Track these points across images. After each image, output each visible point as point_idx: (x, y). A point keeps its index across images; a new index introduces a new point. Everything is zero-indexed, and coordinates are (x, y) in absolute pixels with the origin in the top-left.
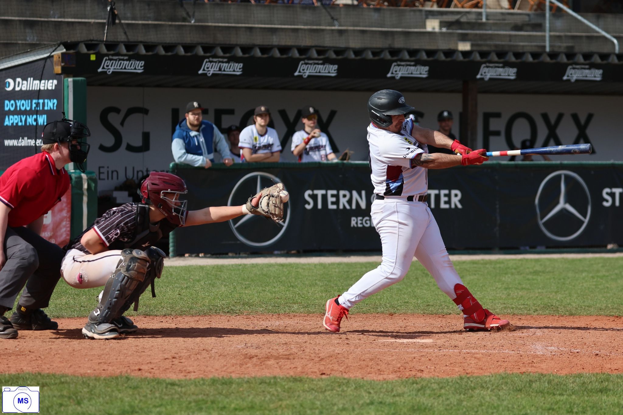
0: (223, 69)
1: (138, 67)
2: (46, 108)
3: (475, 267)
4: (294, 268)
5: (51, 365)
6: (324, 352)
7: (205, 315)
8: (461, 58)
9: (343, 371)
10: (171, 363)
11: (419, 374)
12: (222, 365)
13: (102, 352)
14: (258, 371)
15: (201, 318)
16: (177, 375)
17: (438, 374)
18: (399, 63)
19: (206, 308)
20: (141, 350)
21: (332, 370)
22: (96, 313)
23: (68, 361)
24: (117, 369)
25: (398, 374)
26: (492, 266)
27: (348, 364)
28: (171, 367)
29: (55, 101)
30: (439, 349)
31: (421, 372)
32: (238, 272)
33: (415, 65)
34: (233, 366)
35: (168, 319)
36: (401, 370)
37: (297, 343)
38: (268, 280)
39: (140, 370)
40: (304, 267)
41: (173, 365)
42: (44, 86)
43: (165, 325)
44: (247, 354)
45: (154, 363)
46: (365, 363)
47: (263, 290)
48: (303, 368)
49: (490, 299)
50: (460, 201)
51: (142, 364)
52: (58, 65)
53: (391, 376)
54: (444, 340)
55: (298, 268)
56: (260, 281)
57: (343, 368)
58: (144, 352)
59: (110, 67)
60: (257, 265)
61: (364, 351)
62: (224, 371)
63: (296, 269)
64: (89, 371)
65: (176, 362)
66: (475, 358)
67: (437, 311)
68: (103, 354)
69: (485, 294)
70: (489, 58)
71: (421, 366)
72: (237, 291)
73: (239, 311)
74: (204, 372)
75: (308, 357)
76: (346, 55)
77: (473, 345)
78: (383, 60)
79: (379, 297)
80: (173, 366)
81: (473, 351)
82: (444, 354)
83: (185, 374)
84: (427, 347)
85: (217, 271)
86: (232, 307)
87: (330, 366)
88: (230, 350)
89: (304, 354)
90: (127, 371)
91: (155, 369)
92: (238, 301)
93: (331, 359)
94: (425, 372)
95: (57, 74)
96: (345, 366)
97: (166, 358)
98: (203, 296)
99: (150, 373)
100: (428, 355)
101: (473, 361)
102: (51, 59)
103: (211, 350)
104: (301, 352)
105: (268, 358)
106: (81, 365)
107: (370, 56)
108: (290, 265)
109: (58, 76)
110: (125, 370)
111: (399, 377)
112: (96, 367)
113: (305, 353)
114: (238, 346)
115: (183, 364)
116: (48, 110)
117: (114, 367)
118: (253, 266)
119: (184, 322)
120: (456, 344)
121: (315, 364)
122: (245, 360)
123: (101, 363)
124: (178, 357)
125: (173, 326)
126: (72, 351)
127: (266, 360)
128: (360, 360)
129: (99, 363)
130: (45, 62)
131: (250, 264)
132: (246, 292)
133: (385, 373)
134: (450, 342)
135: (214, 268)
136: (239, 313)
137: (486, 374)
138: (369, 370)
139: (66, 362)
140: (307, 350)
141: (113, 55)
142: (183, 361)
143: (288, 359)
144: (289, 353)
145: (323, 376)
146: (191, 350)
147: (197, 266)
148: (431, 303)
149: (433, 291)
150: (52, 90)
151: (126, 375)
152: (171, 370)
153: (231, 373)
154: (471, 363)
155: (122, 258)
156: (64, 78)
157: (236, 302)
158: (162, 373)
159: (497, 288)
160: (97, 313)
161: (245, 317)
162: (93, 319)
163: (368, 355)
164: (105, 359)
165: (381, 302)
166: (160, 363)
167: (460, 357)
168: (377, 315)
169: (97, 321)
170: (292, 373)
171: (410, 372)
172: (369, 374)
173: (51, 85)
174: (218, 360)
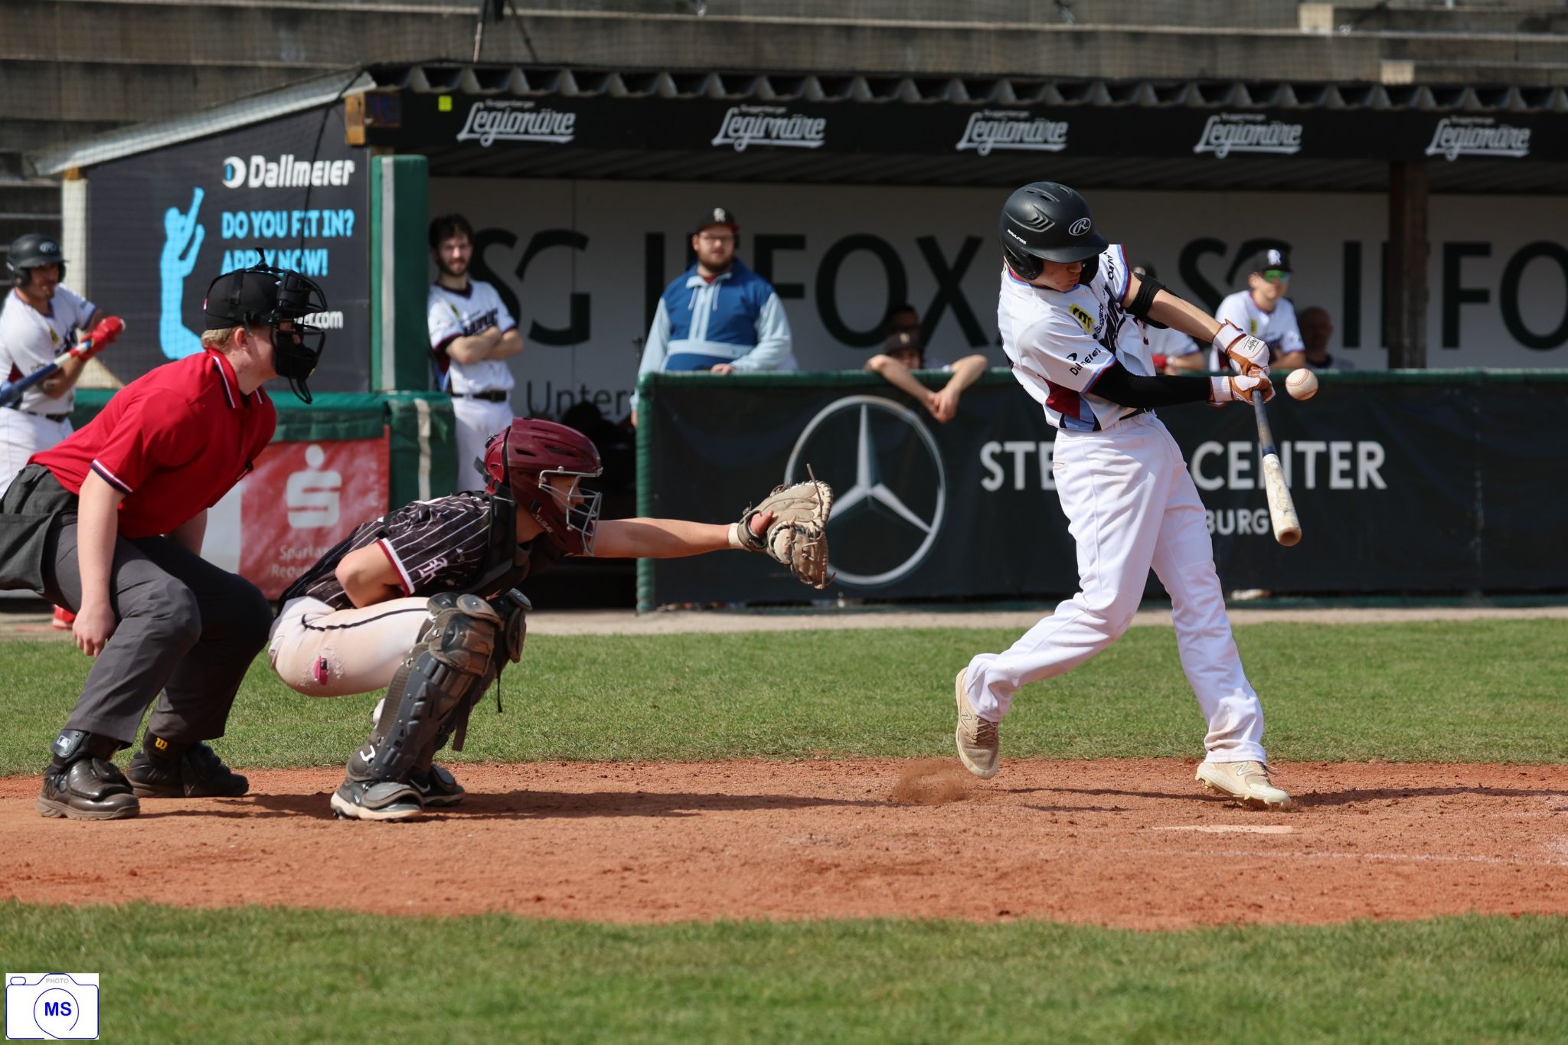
0: (774, 134)
1: (559, 128)
2: (326, 233)
3: (1417, 641)
4: (952, 640)
5: (315, 887)
6: (1009, 858)
7: (716, 760)
8: (1386, 103)
9: (1057, 906)
10: (619, 883)
11: (1251, 916)
12: (749, 888)
13: (446, 854)
14: (838, 904)
15: (706, 768)
16: (632, 914)
17: (1300, 916)
18: (1225, 116)
19: (718, 743)
20: (544, 849)
21: (1029, 903)
22: (366, 755)
23: (360, 875)
24: (483, 896)
25: (1198, 914)
26: (1462, 638)
27: (1068, 890)
28: (619, 893)
29: (350, 214)
30: (1305, 850)
31: (1256, 911)
32: (808, 651)
33: (1266, 123)
34: (776, 891)
35: (620, 770)
36: (1205, 904)
37: (943, 833)
38: (883, 672)
39: (539, 899)
40: (977, 638)
41: (623, 887)
42: (322, 177)
43: (611, 786)
44: (812, 861)
45: (575, 883)
46: (1114, 885)
47: (868, 698)
48: (954, 897)
49: (1450, 724)
50: (1381, 471)
51: (546, 885)
52: (356, 123)
53: (1178, 920)
54: (1323, 828)
55: (962, 640)
56: (862, 674)
57: (1056, 897)
58: (552, 853)
59: (487, 128)
60: (857, 631)
61: (1113, 855)
62: (754, 904)
63: (955, 642)
64: (410, 903)
65: (632, 879)
66: (1398, 874)
67: (1310, 752)
68: (447, 859)
69: (1436, 709)
70: (1460, 103)
71: (1257, 894)
72: (802, 698)
73: (804, 749)
74: (703, 905)
75: (967, 870)
76: (1087, 98)
77: (1395, 842)
78: (1183, 109)
79: (1162, 716)
80: (625, 890)
81: (1394, 857)
82: (1318, 863)
83: (654, 911)
84: (1275, 846)
85: (754, 647)
86: (786, 741)
87: (1024, 893)
88: (769, 850)
89: (958, 862)
90: (506, 902)
91: (578, 896)
92: (803, 725)
93: (1026, 873)
94: (1267, 911)
95: (356, 146)
96: (1061, 894)
97: (607, 869)
98: (715, 712)
99: (565, 907)
100: (1277, 867)
101: (1393, 883)
102: (339, 108)
103: (722, 851)
104: (952, 857)
105: (866, 871)
106: (391, 887)
107: (1151, 99)
108: (941, 632)
109: (356, 152)
110: (502, 900)
111: (1199, 922)
112: (430, 892)
113: (961, 858)
114: (791, 841)
115: (648, 885)
116: (330, 238)
117: (474, 893)
118: (847, 634)
119: (660, 777)
120: (1351, 840)
121: (985, 888)
122: (807, 877)
123: (442, 881)
124: (636, 868)
125: (631, 788)
126: (370, 851)
127: (862, 878)
128: (1101, 878)
129: (437, 882)
130: (326, 117)
131: (839, 631)
132: (825, 701)
133: (1165, 911)
134: (1336, 833)
135: (746, 639)
136: (804, 756)
137: (1421, 917)
138: (1123, 902)
139: (354, 880)
140: (968, 853)
141: (495, 98)
142: (650, 876)
143: (917, 874)
144: (920, 859)
145: (1004, 920)
146: (672, 850)
147: (704, 633)
148: (1295, 733)
149: (1305, 702)
150: (341, 186)
151: (502, 912)
152: (617, 901)
153: (769, 908)
154: (1386, 889)
155: (431, 617)
156: (373, 155)
157: (796, 728)
158: (595, 908)
159: (1468, 694)
160: (366, 757)
161: (817, 767)
162: (358, 769)
163: (1122, 866)
164: (453, 872)
165: (1167, 729)
166: (590, 882)
167: (1360, 871)
168: (1154, 763)
169: (368, 775)
170: (924, 911)
171: (1229, 911)
172: (1121, 913)
173: (339, 173)
174: (740, 874)
